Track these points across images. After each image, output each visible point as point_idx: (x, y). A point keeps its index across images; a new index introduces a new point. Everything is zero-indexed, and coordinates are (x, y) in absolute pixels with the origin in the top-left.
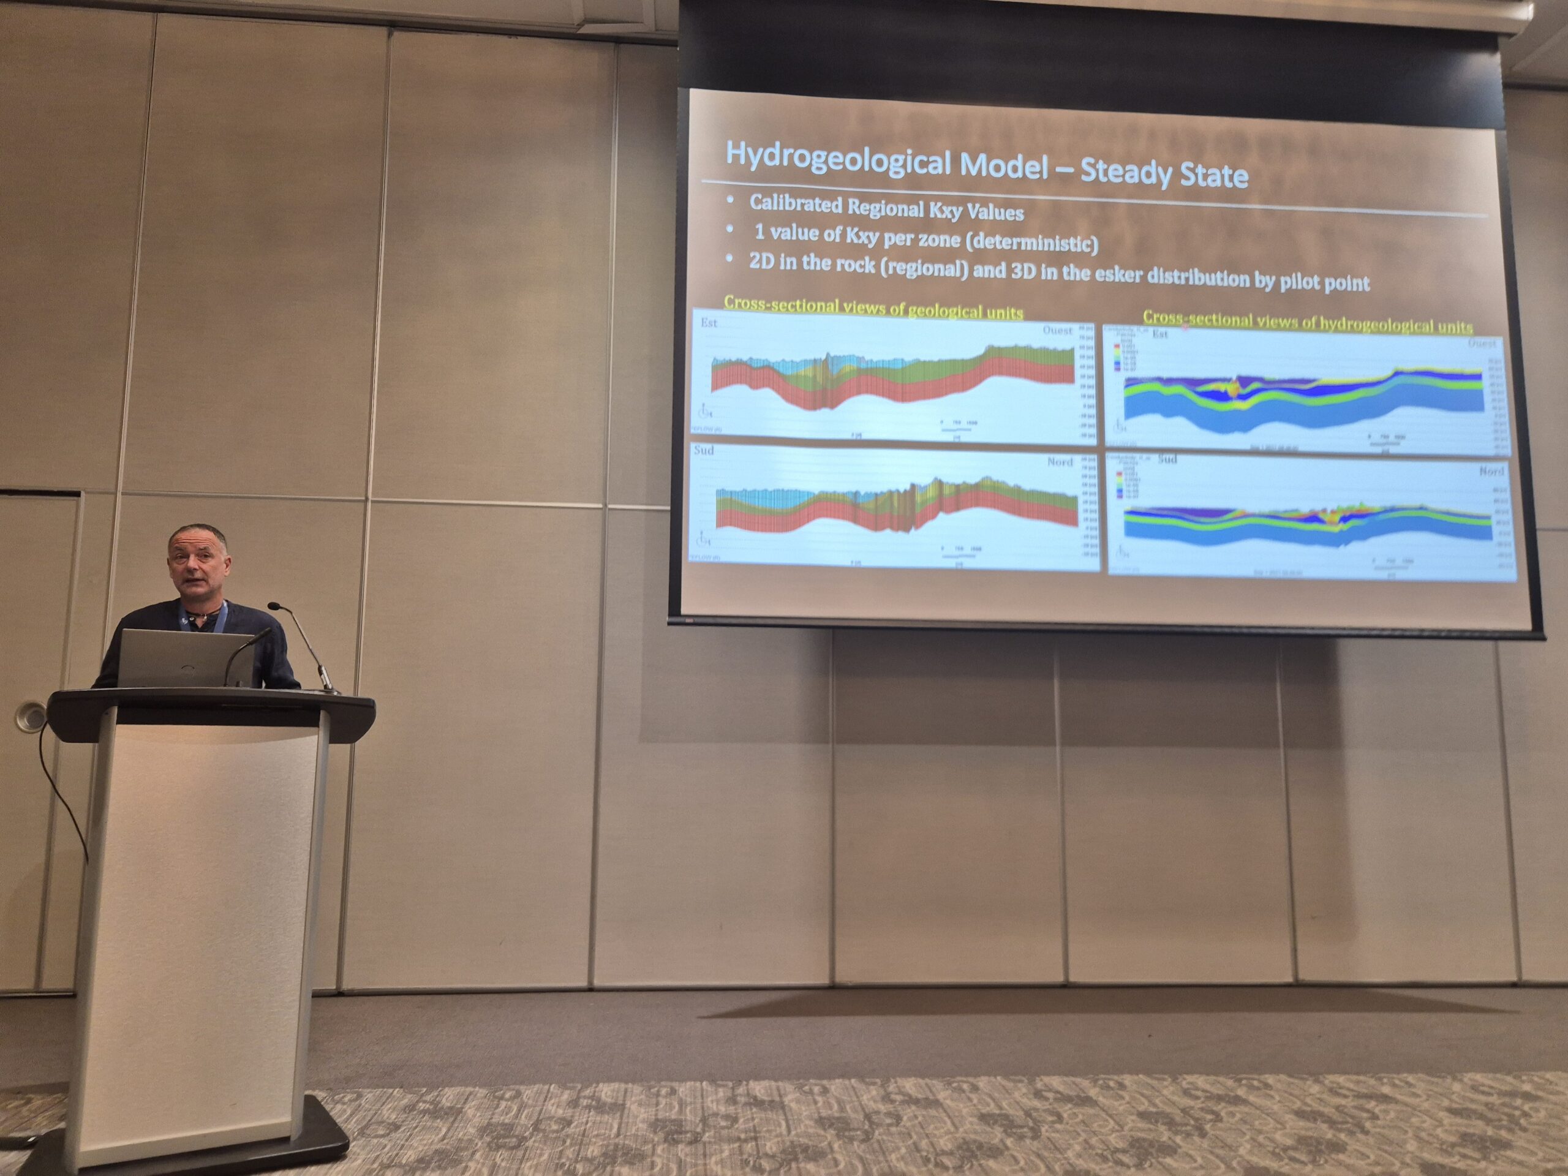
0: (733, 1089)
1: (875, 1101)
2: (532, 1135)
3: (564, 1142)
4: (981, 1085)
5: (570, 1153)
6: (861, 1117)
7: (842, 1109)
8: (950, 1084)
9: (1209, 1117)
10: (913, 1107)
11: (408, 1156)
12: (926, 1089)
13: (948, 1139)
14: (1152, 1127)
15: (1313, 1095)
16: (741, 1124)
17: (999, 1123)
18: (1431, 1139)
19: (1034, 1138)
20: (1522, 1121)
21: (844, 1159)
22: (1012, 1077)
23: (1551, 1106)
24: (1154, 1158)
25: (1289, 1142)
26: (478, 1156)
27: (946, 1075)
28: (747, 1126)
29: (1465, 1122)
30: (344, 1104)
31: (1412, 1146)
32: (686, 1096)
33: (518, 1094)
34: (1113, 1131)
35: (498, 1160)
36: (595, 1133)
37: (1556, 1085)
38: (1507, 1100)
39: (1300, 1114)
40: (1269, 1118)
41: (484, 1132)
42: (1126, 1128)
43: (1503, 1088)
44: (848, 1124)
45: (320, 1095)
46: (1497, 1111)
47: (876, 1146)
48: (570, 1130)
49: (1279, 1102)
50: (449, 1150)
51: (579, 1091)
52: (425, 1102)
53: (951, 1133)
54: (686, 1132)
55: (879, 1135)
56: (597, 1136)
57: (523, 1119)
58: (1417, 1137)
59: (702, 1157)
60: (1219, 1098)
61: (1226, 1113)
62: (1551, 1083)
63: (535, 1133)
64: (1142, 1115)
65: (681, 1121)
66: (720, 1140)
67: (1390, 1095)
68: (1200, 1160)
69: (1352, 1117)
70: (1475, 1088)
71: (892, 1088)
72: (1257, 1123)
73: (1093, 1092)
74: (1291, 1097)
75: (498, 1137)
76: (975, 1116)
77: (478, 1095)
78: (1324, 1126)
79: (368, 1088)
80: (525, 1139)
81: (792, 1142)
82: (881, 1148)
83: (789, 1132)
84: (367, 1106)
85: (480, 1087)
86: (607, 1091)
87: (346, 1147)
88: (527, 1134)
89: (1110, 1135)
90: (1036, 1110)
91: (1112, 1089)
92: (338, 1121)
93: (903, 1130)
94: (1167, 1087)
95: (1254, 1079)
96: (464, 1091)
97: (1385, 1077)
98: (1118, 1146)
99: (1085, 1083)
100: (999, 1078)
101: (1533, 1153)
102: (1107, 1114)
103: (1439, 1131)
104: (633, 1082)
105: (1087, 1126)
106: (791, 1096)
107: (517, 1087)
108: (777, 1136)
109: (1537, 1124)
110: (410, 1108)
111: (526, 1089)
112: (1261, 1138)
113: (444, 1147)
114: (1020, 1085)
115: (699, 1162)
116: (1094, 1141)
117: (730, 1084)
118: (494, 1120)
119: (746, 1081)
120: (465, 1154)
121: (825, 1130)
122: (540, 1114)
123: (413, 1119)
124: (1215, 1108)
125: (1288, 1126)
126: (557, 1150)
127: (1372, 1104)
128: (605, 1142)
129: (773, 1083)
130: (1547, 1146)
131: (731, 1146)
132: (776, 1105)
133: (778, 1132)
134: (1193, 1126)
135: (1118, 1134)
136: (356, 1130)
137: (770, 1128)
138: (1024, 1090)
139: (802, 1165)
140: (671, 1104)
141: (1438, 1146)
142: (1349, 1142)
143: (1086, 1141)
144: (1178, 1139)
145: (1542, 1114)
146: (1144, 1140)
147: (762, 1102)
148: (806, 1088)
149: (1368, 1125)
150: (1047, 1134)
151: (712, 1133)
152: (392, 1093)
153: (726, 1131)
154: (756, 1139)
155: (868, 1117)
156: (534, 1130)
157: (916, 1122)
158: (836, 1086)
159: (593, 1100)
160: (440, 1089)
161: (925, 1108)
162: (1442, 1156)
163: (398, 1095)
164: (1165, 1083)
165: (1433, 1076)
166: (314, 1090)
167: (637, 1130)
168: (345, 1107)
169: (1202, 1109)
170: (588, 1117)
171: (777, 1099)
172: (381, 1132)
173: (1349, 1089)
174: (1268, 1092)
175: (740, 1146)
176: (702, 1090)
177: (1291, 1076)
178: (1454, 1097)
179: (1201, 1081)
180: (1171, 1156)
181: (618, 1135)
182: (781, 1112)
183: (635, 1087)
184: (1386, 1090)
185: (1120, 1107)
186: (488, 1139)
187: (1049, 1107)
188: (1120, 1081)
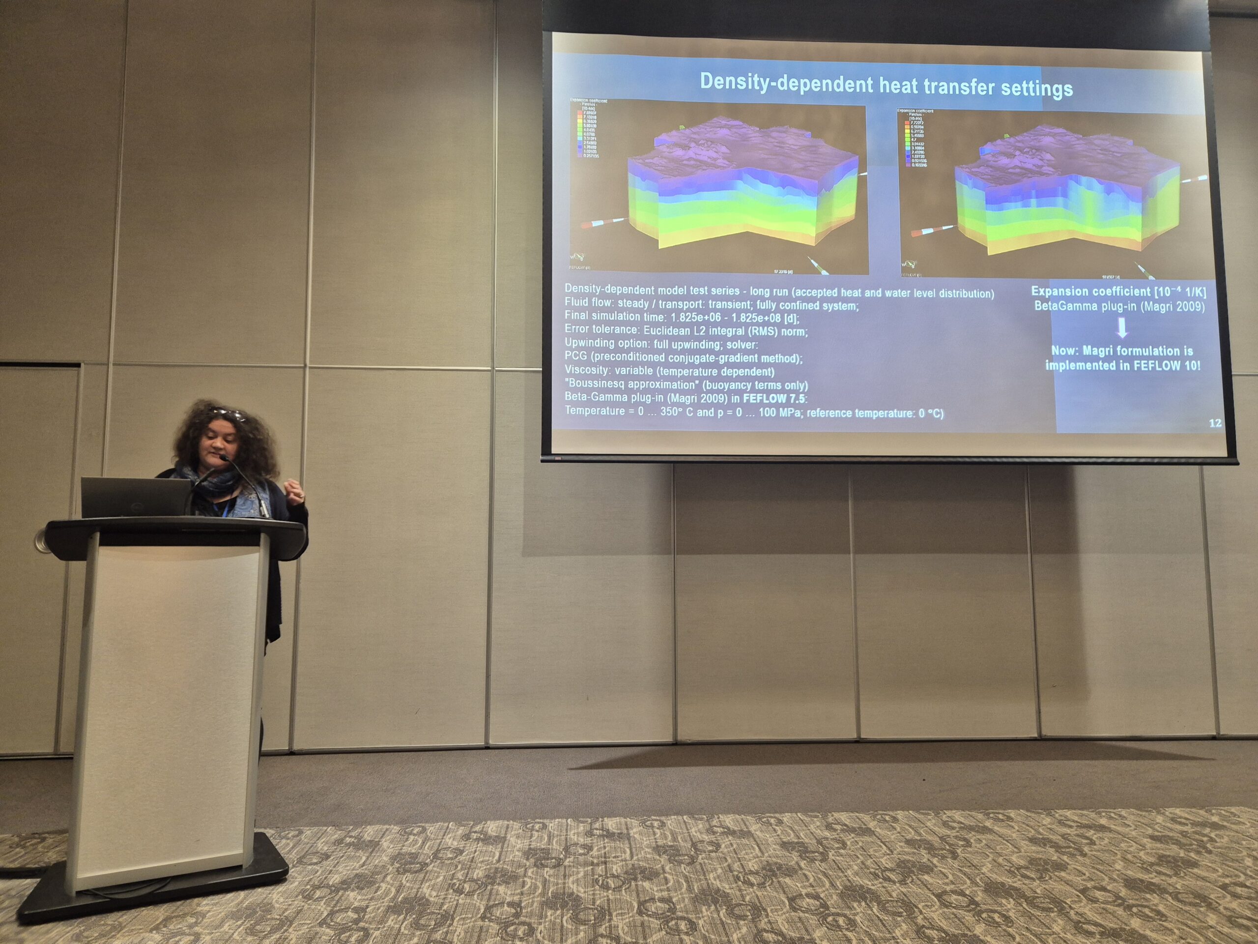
0: (591, 824)
1: (701, 833)
2: (432, 861)
3: (457, 866)
4: (785, 819)
5: (460, 875)
6: (689, 845)
7: (675, 839)
8: (760, 819)
9: (961, 843)
10: (730, 838)
11: (334, 878)
12: (742, 823)
13: (756, 861)
14: (916, 851)
15: (1043, 825)
16: (595, 852)
17: (797, 849)
18: (1135, 860)
19: (822, 861)
20: (1208, 845)
21: (673, 878)
22: (809, 814)
23: (1232, 834)
24: (915, 875)
25: (1022, 863)
26: (388, 878)
27: (756, 811)
28: (600, 853)
29: (1162, 845)
30: (288, 839)
31: (1119, 865)
32: (554, 830)
33: (424, 830)
34: (885, 854)
35: (404, 882)
36: (481, 859)
37: (1239, 817)
38: (1198, 829)
39: (1033, 840)
40: (1009, 844)
41: (395, 859)
42: (895, 852)
43: (1197, 820)
44: (678, 851)
45: (269, 832)
46: (1188, 837)
47: (698, 867)
48: (461, 858)
49: (1018, 831)
50: (367, 874)
51: (472, 827)
52: (351, 837)
53: (758, 857)
54: (552, 858)
55: (702, 859)
56: (482, 862)
57: (426, 850)
58: (1125, 858)
59: (562, 877)
60: (971, 829)
61: (975, 840)
62: (1235, 815)
63: (434, 860)
64: (909, 842)
65: (549, 849)
66: (579, 864)
67: (1107, 826)
68: (951, 877)
69: (1074, 843)
70: (1173, 820)
71: (715, 822)
72: (998, 847)
73: (872, 825)
74: (1027, 827)
75: (405, 864)
76: (778, 844)
77: (393, 831)
78: (1052, 850)
79: (308, 826)
80: (427, 865)
81: (633, 865)
82: (703, 869)
83: (632, 857)
84: (305, 840)
85: (394, 826)
86: (493, 827)
87: (286, 872)
88: (429, 860)
89: (882, 858)
90: (827, 839)
91: (886, 821)
92: (282, 852)
93: (721, 855)
94: (930, 820)
95: (999, 813)
96: (382, 829)
97: (1103, 812)
98: (887, 866)
99: (866, 818)
100: (799, 814)
101: (1216, 871)
102: (882, 842)
103: (1142, 854)
104: (514, 821)
105: (865, 851)
106: (636, 830)
107: (423, 825)
108: (622, 860)
109: (1219, 848)
110: (339, 842)
111: (430, 827)
112: (1000, 860)
113: (363, 871)
114: (815, 819)
115: (560, 881)
116: (869, 862)
117: (589, 820)
118: (403, 851)
119: (602, 818)
120: (379, 877)
121: (660, 855)
122: (439, 845)
123: (340, 851)
124: (966, 836)
125: (1023, 850)
126: (450, 873)
127: (1090, 833)
128: (488, 867)
129: (623, 820)
130: (1228, 866)
131: (586, 869)
132: (623, 836)
133: (623, 857)
134: (948, 850)
135: (888, 856)
136: (296, 859)
137: (617, 854)
138: (818, 824)
139: (640, 883)
140: (542, 837)
141: (1140, 865)
142: (1071, 863)
143: (863, 863)
144: (935, 861)
145: (1226, 839)
146: (908, 861)
147: (614, 834)
148: (648, 823)
149: (1086, 849)
150: (833, 858)
151: (571, 859)
152: (326, 830)
153: (583, 857)
154: (605, 863)
155: (694, 845)
156: (433, 859)
157: (732, 849)
158: (671, 822)
159: (481, 835)
160: (363, 827)
161: (739, 838)
162: (1142, 873)
163: (331, 832)
164: (929, 817)
165: (1141, 811)
166: (265, 828)
167: (514, 857)
168: (289, 841)
169: (956, 837)
170: (477, 847)
171: (625, 831)
172: (315, 861)
173: (1074, 821)
174: (1010, 823)
175: (592, 869)
176: (567, 825)
177: (1028, 811)
178: (1156, 827)
179: (957, 815)
180: (928, 873)
181: (499, 861)
182: (627, 842)
183: (515, 823)
184: (1103, 821)
185: (892, 836)
186: (398, 865)
187: (836, 836)
188: (894, 815)
